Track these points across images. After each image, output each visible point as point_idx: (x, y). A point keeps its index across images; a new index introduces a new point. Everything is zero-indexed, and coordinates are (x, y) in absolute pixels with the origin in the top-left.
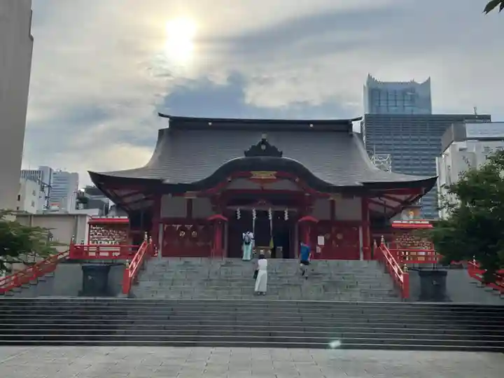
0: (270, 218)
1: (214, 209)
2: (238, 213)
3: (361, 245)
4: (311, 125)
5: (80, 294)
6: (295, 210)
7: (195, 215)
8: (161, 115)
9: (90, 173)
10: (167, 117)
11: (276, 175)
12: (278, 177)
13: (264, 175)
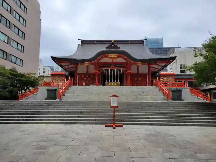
0: (116, 72)
1: (95, 69)
2: (104, 70)
3: (148, 82)
4: (130, 42)
5: (46, 99)
6: (125, 69)
7: (89, 72)
8: (79, 39)
9: (51, 56)
10: (81, 40)
11: (117, 56)
12: (118, 56)
13: (113, 56)
